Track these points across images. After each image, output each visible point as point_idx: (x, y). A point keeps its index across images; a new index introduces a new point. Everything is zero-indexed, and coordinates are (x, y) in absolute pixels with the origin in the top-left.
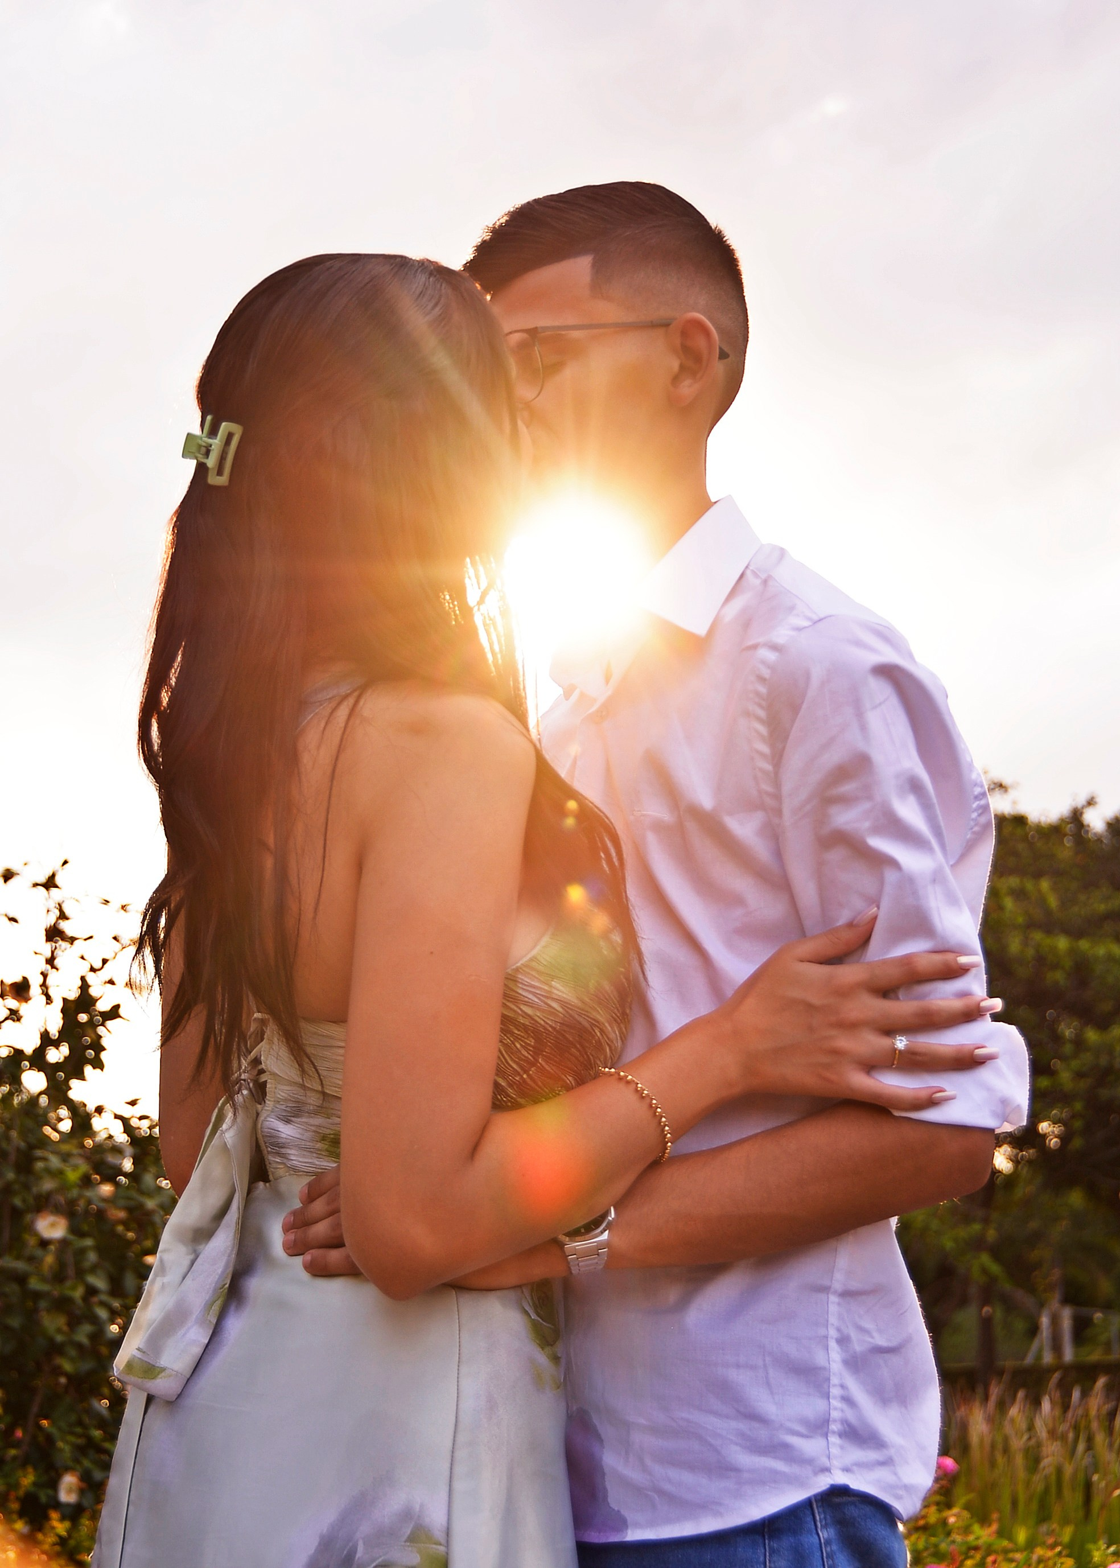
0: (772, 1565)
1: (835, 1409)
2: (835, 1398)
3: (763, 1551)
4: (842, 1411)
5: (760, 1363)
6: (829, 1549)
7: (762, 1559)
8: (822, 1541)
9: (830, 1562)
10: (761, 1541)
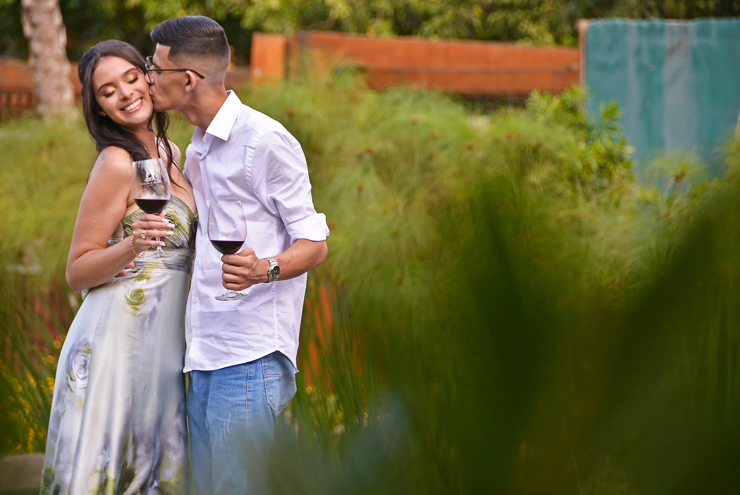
0: (250, 371)
1: (276, 332)
2: (276, 329)
3: (248, 367)
4: (278, 333)
5: (257, 322)
6: (264, 368)
7: (247, 369)
8: (263, 366)
9: (265, 371)
10: (247, 365)
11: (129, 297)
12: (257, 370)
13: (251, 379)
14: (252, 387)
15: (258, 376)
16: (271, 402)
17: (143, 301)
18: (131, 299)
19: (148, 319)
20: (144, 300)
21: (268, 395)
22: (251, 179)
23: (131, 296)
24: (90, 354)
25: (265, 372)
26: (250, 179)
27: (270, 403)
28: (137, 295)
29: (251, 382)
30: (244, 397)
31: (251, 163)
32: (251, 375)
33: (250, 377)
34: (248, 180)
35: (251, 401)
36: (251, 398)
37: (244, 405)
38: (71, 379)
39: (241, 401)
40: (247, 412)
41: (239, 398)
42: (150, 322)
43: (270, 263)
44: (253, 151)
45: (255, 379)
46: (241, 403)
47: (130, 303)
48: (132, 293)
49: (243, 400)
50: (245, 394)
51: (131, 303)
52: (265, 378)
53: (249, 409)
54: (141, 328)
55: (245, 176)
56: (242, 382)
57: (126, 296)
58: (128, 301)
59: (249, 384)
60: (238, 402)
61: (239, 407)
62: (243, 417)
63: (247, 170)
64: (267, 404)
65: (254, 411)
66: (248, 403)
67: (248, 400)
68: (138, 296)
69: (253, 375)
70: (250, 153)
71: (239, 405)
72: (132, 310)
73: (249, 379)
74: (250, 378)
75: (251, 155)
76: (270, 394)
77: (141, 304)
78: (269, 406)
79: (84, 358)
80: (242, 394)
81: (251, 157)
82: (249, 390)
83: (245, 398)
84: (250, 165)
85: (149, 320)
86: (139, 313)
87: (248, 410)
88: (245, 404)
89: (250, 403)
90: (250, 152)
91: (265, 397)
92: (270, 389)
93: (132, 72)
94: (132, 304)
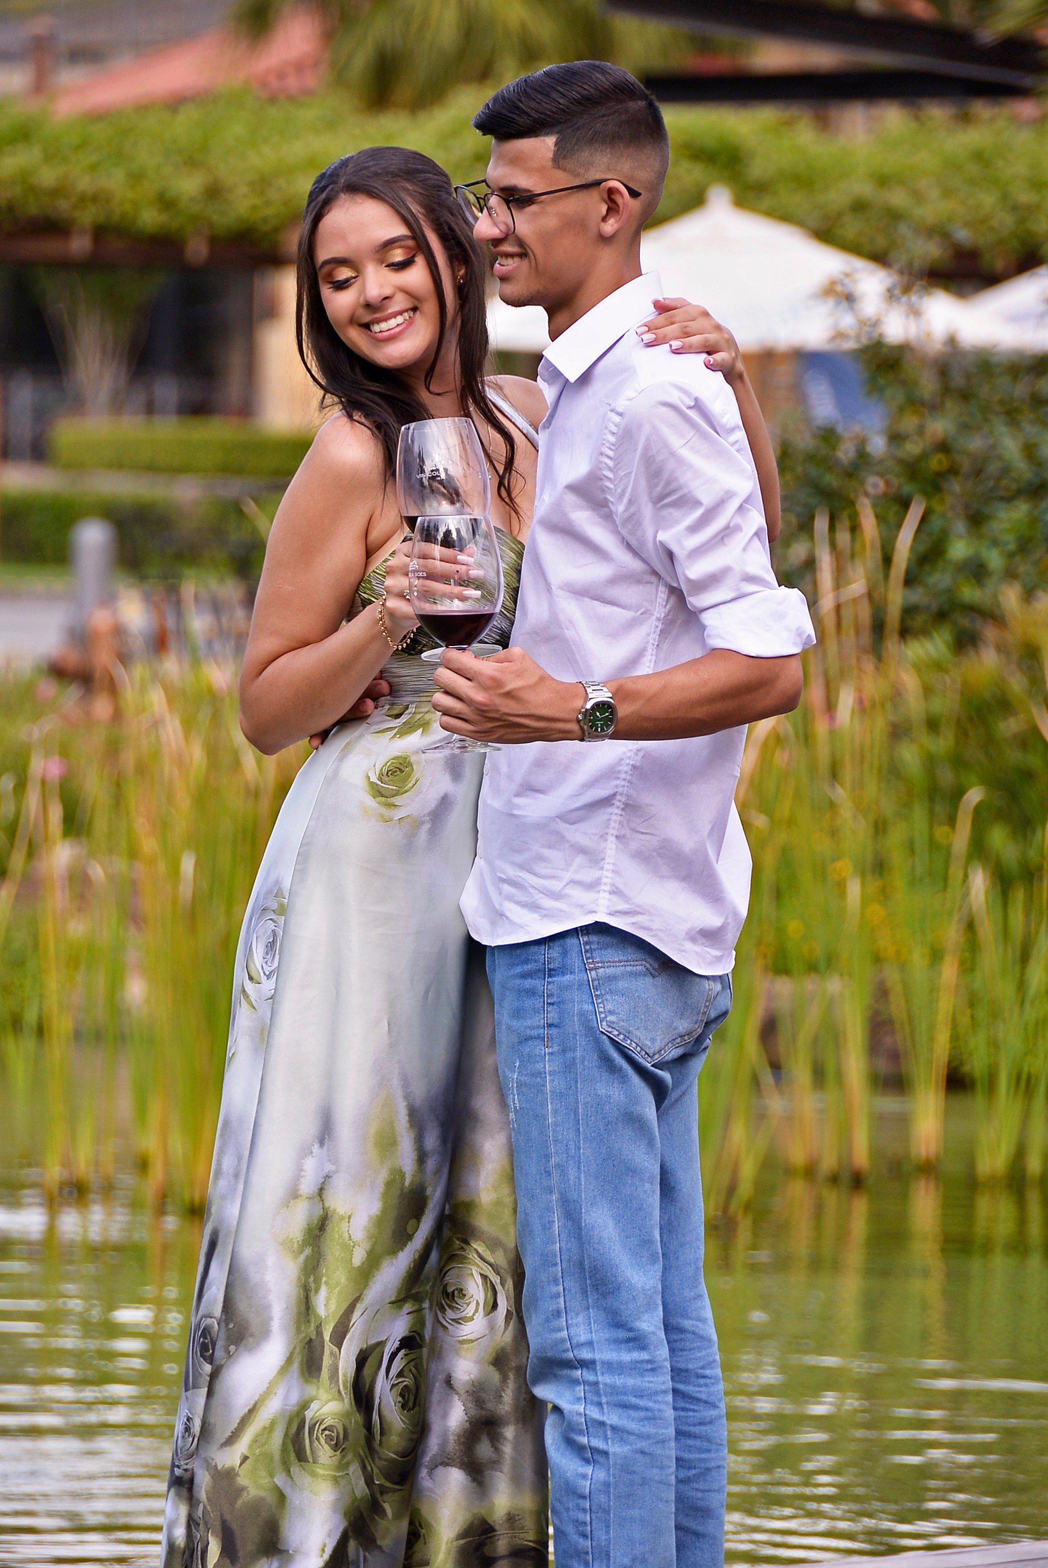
0: (550, 958)
1: (606, 877)
2: (608, 870)
3: (544, 947)
4: (612, 878)
5: (562, 847)
6: (588, 947)
9: (589, 954)
11: (374, 779)
12: (565, 953)
13: (554, 976)
14: (556, 993)
15: (569, 968)
16: (613, 1028)
17: (411, 785)
18: (379, 783)
19: (426, 827)
20: (413, 782)
21: (602, 1010)
22: (615, 486)
23: (381, 774)
24: (283, 918)
25: (592, 958)
26: (612, 486)
27: (610, 1030)
28: (396, 771)
29: (553, 982)
30: (539, 1020)
31: (613, 447)
32: (551, 966)
33: (550, 970)
34: (607, 487)
35: (556, 1026)
36: (556, 1021)
37: (541, 1038)
38: (251, 978)
39: (533, 1028)
40: (549, 1053)
41: (529, 1023)
42: (433, 833)
43: (587, 694)
44: (617, 419)
45: (563, 974)
46: (535, 1033)
47: (377, 792)
48: (382, 769)
49: (538, 1027)
50: (542, 1012)
51: (379, 792)
52: (591, 970)
53: (552, 1047)
54: (407, 850)
55: (602, 479)
56: (533, 981)
57: (369, 778)
58: (373, 787)
59: (550, 987)
60: (528, 1032)
61: (530, 1042)
62: (539, 1066)
63: (605, 464)
64: (598, 1032)
65: (564, 1051)
66: (550, 1032)
67: (550, 1026)
68: (398, 773)
69: (556, 965)
70: (611, 424)
71: (531, 1038)
72: (383, 810)
73: (550, 976)
74: (551, 973)
75: (614, 429)
76: (609, 1006)
77: (406, 792)
78: (605, 1037)
79: (271, 925)
80: (536, 1011)
81: (614, 433)
82: (549, 1001)
83: (542, 1021)
84: (611, 453)
85: (430, 828)
86: (399, 814)
87: (550, 1050)
88: (542, 1036)
89: (554, 1031)
90: (613, 423)
91: (594, 1017)
92: (608, 997)
93: (403, 243)
94: (382, 796)
